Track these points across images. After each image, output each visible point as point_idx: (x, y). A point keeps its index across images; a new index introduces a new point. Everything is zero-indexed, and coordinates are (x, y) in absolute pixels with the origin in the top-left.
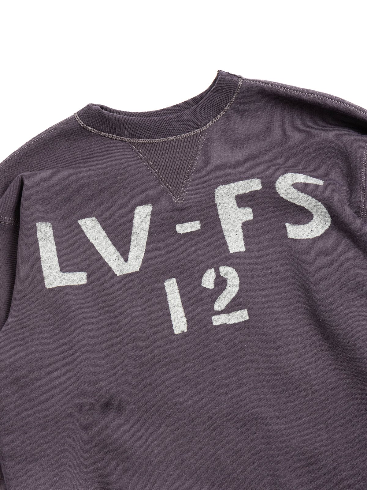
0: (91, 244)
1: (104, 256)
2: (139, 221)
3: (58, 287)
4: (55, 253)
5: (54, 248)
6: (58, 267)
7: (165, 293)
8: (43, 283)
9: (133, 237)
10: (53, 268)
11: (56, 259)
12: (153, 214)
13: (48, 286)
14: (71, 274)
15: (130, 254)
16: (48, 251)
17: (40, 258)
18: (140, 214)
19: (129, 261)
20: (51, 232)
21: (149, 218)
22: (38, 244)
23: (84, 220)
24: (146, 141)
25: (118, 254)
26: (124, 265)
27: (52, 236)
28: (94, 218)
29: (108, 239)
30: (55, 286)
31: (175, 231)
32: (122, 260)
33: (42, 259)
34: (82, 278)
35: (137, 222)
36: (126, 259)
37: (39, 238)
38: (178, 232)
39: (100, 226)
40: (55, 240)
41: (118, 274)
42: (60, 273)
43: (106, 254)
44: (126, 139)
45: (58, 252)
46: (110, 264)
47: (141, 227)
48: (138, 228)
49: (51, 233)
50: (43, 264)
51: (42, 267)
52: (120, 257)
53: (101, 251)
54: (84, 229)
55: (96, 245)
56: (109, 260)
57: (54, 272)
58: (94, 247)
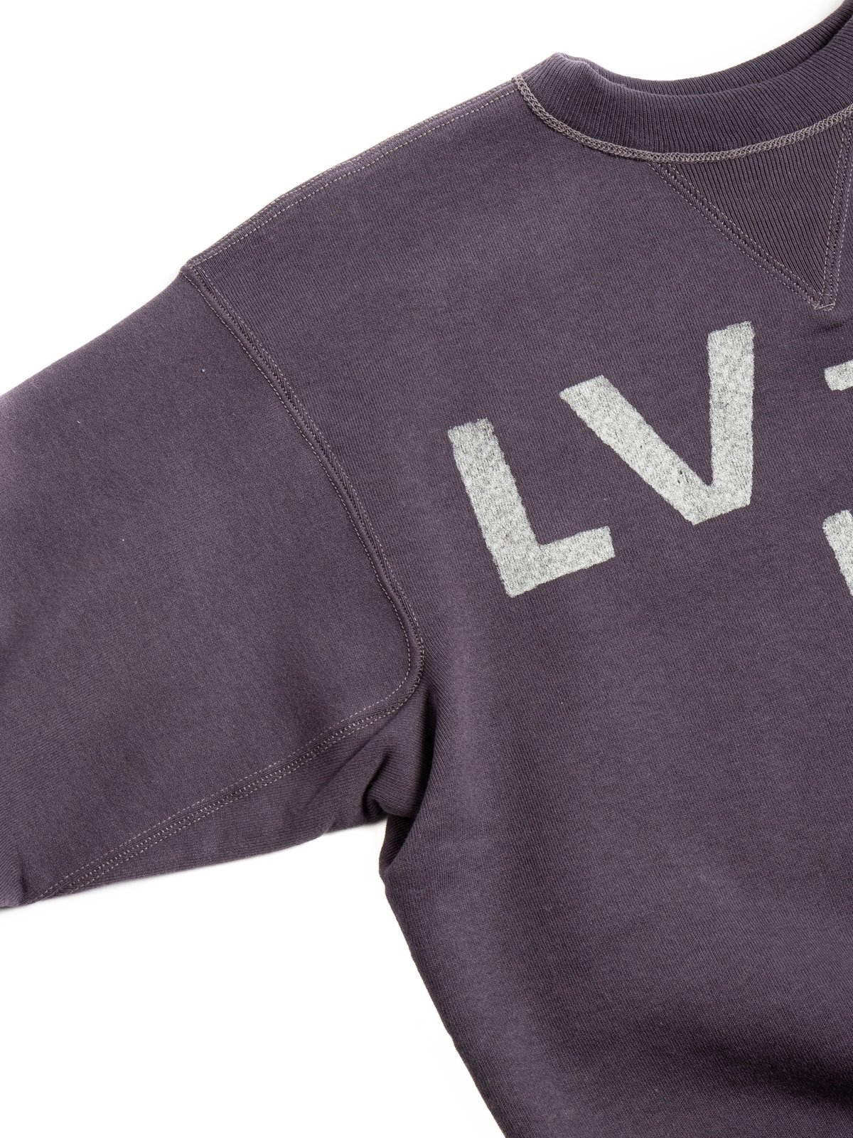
0: (608, 449)
1: (646, 477)
2: (726, 372)
3: (539, 586)
4: (514, 496)
5: (510, 481)
6: (529, 533)
7: (831, 553)
8: (500, 584)
9: (715, 415)
10: (516, 538)
11: (520, 511)
12: (760, 348)
13: (513, 590)
14: (567, 541)
15: (716, 461)
16: (493, 497)
17: (476, 523)
18: (724, 351)
19: (716, 482)
20: (494, 442)
21: (750, 359)
22: (463, 486)
23: (576, 388)
24: (702, 157)
25: (683, 465)
26: (704, 494)
27: (497, 450)
28: (601, 379)
29: (647, 429)
30: (530, 585)
31: (825, 385)
32: (697, 480)
33: (481, 524)
34: (599, 546)
35: (721, 375)
36: (707, 478)
37: (463, 469)
38: (833, 388)
39: (620, 398)
40: (508, 459)
41: (694, 519)
42: (536, 547)
43: (650, 469)
44: (647, 154)
45: (521, 492)
46: (665, 494)
47: (732, 386)
48: (724, 390)
49: (492, 446)
50: (487, 536)
51: (488, 544)
52: (690, 473)
53: (637, 464)
54: (582, 413)
55: (619, 449)
56: (663, 485)
57: (521, 548)
58: (617, 456)
